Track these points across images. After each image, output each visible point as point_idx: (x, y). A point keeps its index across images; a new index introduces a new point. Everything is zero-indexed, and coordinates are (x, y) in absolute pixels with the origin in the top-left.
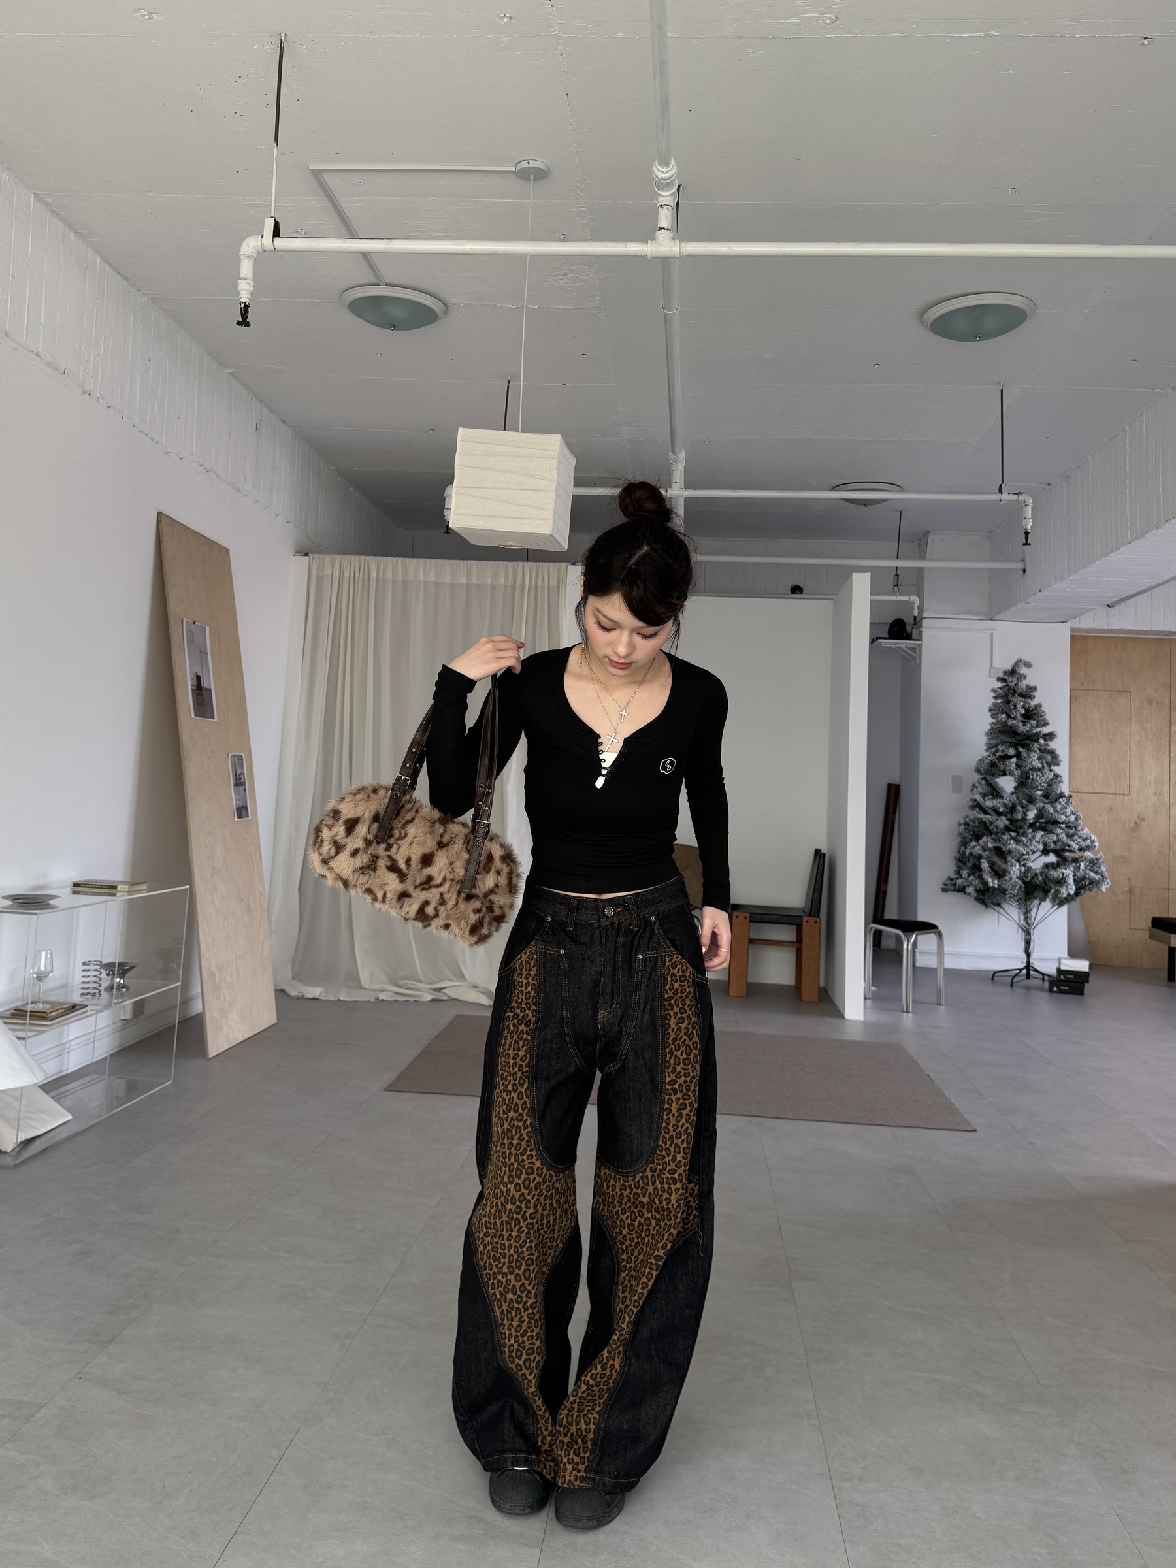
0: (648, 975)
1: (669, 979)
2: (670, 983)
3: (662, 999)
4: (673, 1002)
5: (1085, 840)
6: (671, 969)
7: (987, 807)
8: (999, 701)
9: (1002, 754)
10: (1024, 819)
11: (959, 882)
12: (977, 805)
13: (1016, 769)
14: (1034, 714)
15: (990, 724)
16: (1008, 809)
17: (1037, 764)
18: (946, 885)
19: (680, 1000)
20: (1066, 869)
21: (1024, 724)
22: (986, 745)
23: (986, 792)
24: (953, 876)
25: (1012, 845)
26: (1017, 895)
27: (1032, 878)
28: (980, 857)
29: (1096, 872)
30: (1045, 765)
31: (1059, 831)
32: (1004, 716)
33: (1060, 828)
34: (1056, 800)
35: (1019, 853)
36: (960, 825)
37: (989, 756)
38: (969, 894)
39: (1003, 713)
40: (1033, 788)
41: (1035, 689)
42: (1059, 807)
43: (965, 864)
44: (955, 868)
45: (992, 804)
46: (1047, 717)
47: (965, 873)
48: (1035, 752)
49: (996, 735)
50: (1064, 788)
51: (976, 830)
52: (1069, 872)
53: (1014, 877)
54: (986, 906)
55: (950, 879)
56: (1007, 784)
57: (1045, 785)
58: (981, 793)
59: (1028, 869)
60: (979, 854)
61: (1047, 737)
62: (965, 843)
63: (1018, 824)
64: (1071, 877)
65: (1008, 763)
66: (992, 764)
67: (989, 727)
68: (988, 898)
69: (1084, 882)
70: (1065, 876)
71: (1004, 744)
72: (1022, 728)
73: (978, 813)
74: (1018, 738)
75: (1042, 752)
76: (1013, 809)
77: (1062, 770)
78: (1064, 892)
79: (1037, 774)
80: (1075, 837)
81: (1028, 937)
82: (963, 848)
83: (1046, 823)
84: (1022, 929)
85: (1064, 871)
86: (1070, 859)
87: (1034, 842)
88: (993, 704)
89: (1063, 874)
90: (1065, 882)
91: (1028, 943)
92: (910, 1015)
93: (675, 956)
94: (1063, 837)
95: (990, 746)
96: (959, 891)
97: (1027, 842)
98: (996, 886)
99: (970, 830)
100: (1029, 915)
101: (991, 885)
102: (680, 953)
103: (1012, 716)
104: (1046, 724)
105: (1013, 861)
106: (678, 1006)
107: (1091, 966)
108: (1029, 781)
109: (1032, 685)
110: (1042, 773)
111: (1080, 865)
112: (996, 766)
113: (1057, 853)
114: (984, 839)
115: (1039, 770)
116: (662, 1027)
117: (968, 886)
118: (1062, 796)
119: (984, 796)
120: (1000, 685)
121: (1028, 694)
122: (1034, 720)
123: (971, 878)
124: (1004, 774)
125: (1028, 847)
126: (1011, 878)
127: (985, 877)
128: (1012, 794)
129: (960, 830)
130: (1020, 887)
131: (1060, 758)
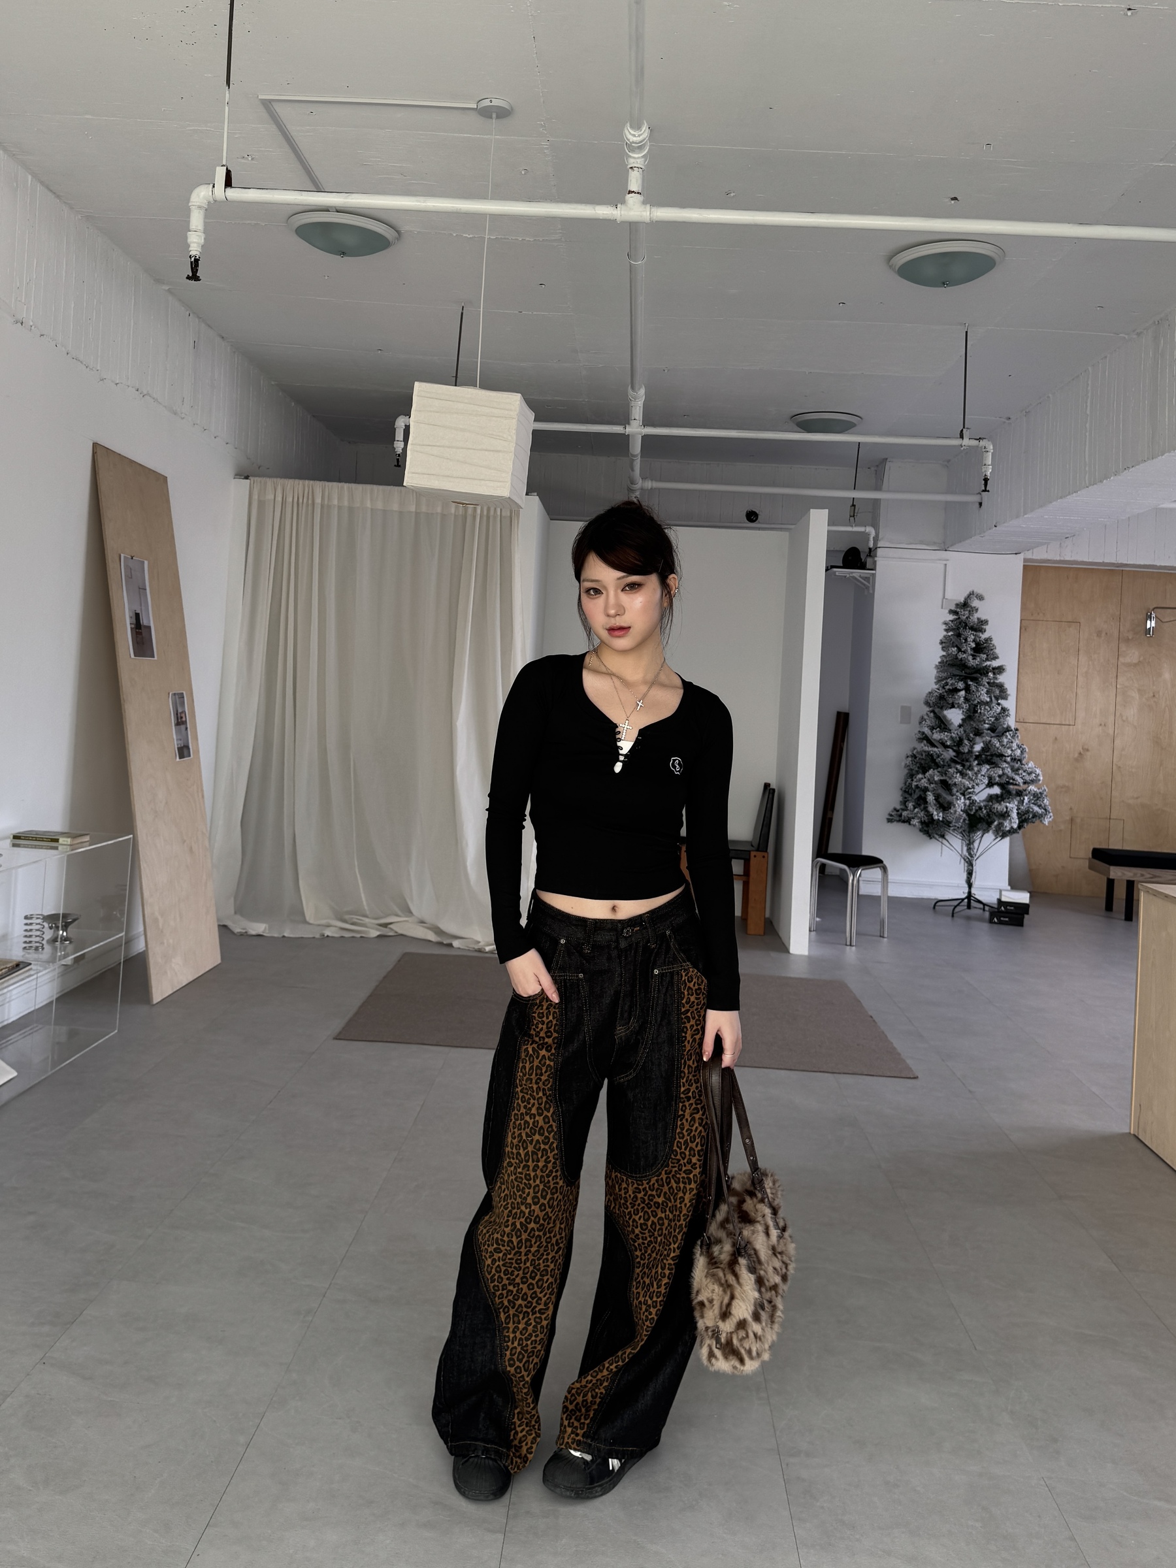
0: (664, 990)
1: (686, 993)
2: (686, 997)
3: (679, 1013)
4: (689, 1014)
5: (1030, 774)
6: (688, 983)
7: (935, 740)
8: (950, 634)
9: (951, 688)
10: (970, 752)
11: (905, 813)
12: (925, 738)
13: (965, 703)
14: (985, 648)
15: (941, 657)
16: (954, 742)
17: (986, 698)
18: (891, 815)
19: (695, 1012)
20: (1010, 803)
21: (974, 658)
22: (936, 678)
23: (934, 724)
24: (898, 807)
25: (958, 779)
26: (961, 827)
27: (977, 811)
28: (926, 790)
29: (1039, 806)
30: (993, 698)
31: (1005, 765)
32: (955, 649)
33: (1005, 761)
34: (1003, 734)
35: (964, 786)
36: (908, 757)
37: (938, 689)
38: (914, 826)
39: (953, 647)
40: (981, 722)
41: (986, 622)
42: (1005, 740)
43: (911, 795)
44: (901, 799)
45: (939, 737)
46: (997, 651)
47: (910, 805)
48: (984, 686)
49: (946, 668)
50: (1011, 722)
51: (923, 762)
52: (1012, 806)
53: (959, 810)
54: (930, 836)
55: (895, 810)
56: (955, 716)
57: (993, 719)
58: (930, 726)
59: (973, 803)
60: (925, 787)
61: (996, 671)
62: (911, 775)
63: (964, 756)
64: (1015, 811)
65: (957, 697)
66: (941, 697)
67: (940, 660)
68: (932, 829)
69: (1027, 816)
70: (1009, 809)
71: (954, 678)
72: (972, 662)
73: (925, 746)
74: (968, 671)
75: (990, 686)
76: (960, 742)
77: (1010, 704)
78: (1007, 825)
79: (985, 709)
80: (1020, 772)
81: (970, 868)
82: (909, 780)
83: (990, 757)
84: (965, 860)
85: (1008, 804)
86: (1014, 792)
87: (980, 775)
88: (944, 637)
89: (1007, 808)
90: (1009, 816)
91: (970, 874)
92: (854, 948)
93: (691, 970)
94: (1008, 771)
95: (940, 679)
96: (904, 822)
97: (973, 775)
98: (941, 819)
99: (917, 763)
100: (972, 846)
101: (936, 817)
102: (695, 966)
103: (963, 650)
104: (995, 658)
105: (958, 794)
106: (694, 1018)
107: (1031, 897)
108: (977, 715)
109: (983, 618)
110: (990, 707)
111: (1024, 799)
112: (945, 699)
113: (1002, 786)
114: (931, 771)
115: (987, 703)
116: (678, 1039)
117: (913, 818)
118: (1008, 729)
119: (932, 728)
120: (952, 617)
121: (979, 627)
122: (984, 654)
123: (916, 810)
124: (953, 706)
125: (973, 781)
126: (955, 811)
127: (930, 809)
128: (960, 726)
129: (908, 762)
130: (964, 820)
131: (1008, 692)
